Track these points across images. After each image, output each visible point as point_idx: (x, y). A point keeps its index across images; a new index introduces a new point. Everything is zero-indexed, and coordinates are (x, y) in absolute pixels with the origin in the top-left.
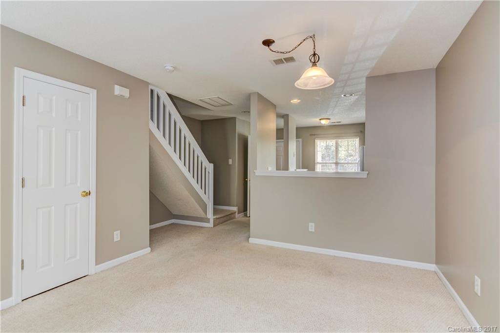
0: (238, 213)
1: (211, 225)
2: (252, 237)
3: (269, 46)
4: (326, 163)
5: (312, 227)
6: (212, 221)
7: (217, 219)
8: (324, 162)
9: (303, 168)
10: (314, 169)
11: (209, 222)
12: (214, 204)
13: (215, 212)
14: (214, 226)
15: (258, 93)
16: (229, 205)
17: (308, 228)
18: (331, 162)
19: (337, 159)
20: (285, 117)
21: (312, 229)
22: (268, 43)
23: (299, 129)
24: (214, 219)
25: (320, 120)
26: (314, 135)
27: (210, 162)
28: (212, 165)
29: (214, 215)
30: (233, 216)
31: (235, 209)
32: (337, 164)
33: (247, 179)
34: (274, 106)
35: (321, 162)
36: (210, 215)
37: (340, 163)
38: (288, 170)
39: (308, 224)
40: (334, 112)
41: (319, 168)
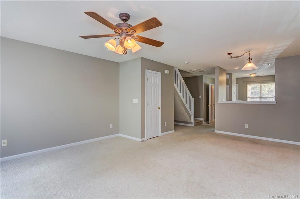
0: (204, 122)
1: (193, 125)
2: (216, 130)
3: (230, 55)
4: (254, 97)
5: (247, 126)
6: (194, 124)
7: (196, 123)
8: (253, 96)
9: (239, 100)
10: (246, 100)
11: (192, 124)
12: (194, 117)
13: (195, 120)
14: (195, 126)
15: (219, 67)
16: (199, 117)
17: (245, 126)
18: (257, 96)
19: (260, 95)
20: (230, 74)
21: (247, 127)
22: (229, 54)
23: (237, 79)
24: (195, 123)
25: (250, 74)
26: (246, 82)
27: (193, 97)
28: (193, 98)
29: (194, 121)
30: (202, 122)
31: (203, 119)
32: (261, 97)
33: (209, 105)
34: (226, 71)
35: (250, 96)
36: (193, 121)
37: (263, 97)
38: (232, 100)
39: (245, 125)
40: (259, 71)
41: (249, 100)
